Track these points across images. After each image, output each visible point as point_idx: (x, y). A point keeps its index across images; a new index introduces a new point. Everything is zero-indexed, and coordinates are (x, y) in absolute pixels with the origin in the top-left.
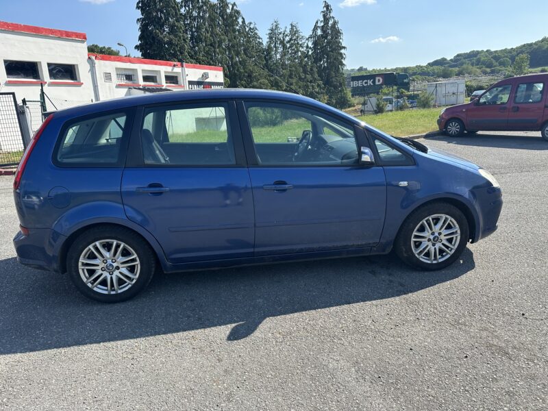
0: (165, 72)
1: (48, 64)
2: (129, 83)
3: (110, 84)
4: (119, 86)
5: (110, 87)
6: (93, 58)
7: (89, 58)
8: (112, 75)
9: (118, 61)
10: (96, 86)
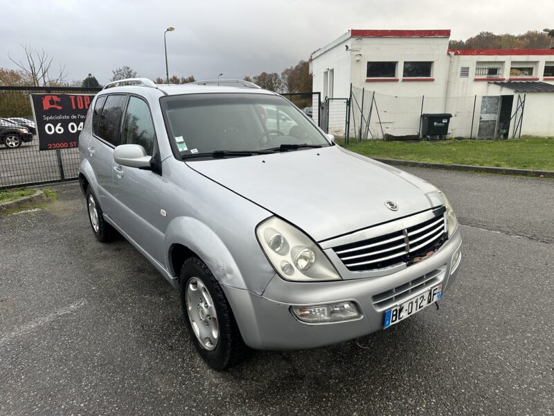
0: (547, 62)
1: (405, 63)
2: (494, 76)
3: (466, 78)
4: (476, 80)
5: (464, 83)
6: (452, 53)
7: (448, 54)
8: (470, 69)
9: (483, 54)
10: (448, 82)
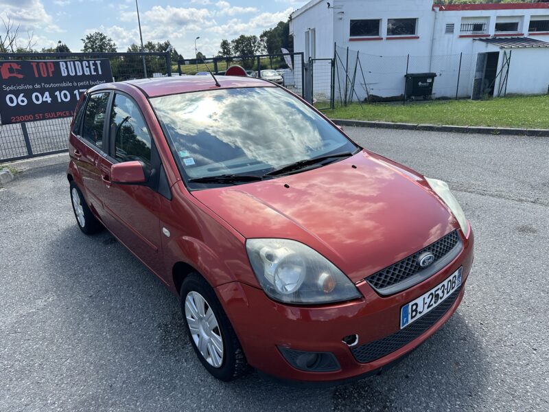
0: (532, 16)
1: (389, 20)
2: (479, 33)
3: (451, 35)
4: (461, 37)
5: (449, 40)
6: (437, 9)
7: (433, 10)
8: (455, 26)
10: (433, 39)
